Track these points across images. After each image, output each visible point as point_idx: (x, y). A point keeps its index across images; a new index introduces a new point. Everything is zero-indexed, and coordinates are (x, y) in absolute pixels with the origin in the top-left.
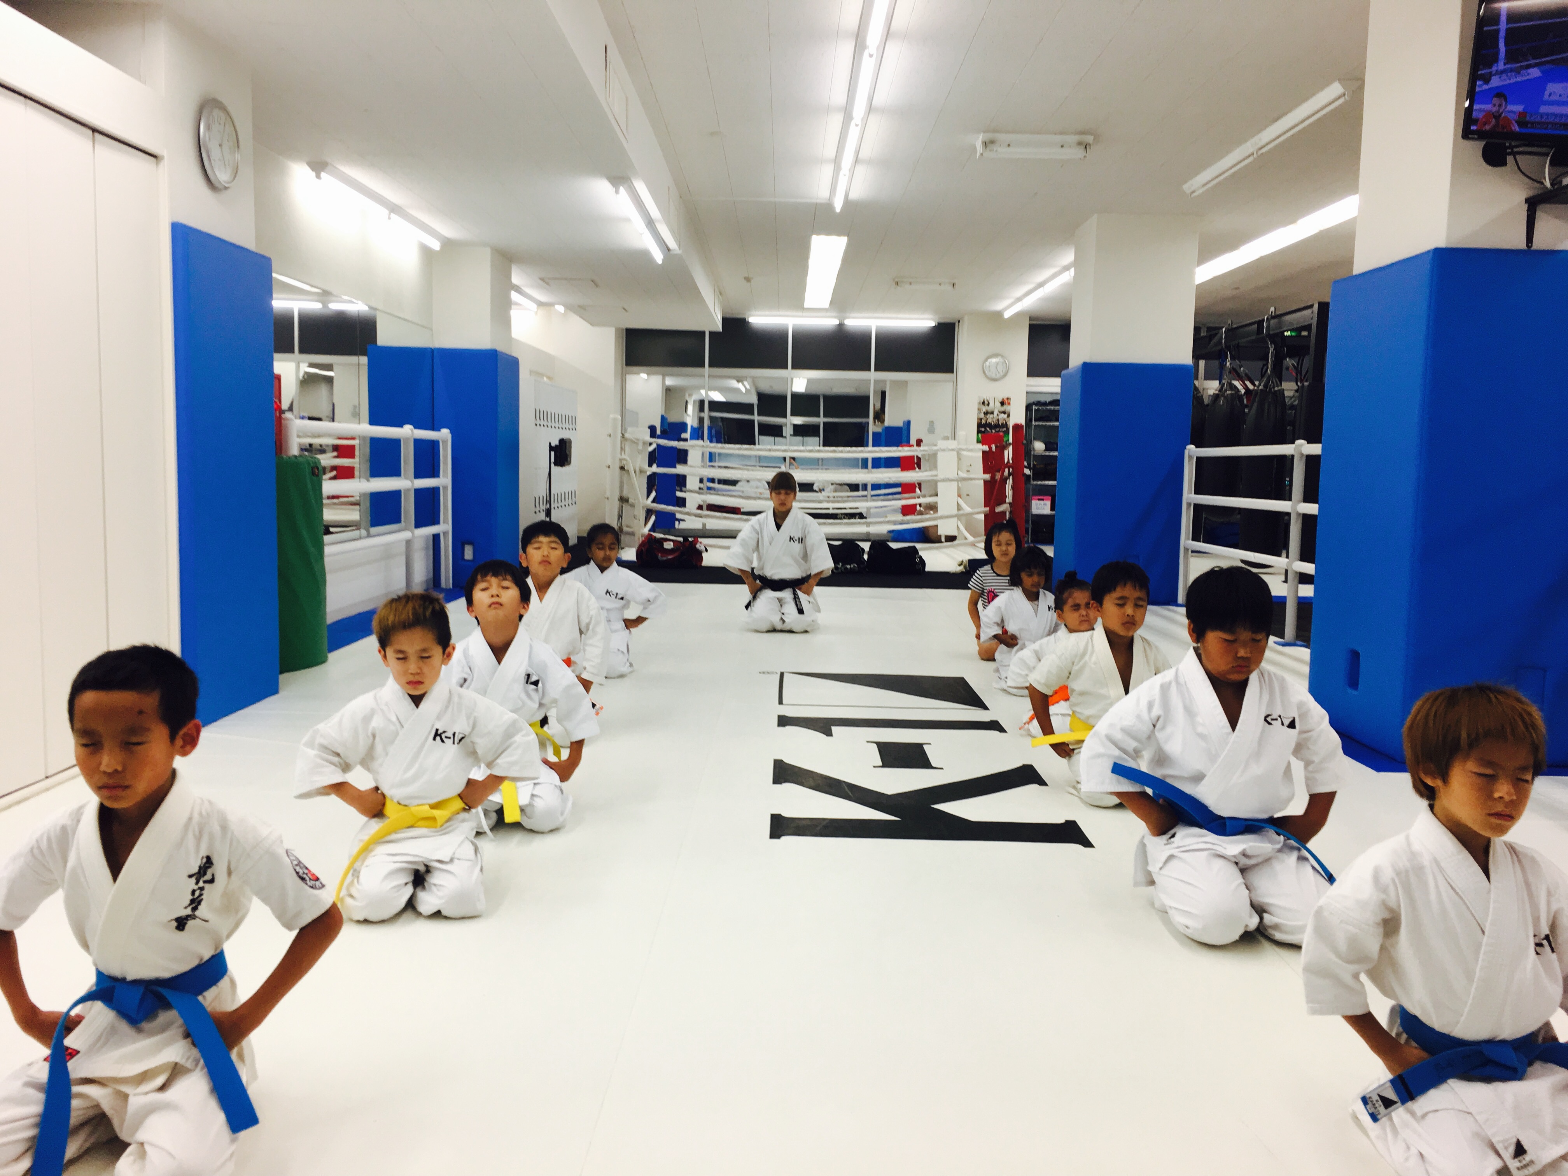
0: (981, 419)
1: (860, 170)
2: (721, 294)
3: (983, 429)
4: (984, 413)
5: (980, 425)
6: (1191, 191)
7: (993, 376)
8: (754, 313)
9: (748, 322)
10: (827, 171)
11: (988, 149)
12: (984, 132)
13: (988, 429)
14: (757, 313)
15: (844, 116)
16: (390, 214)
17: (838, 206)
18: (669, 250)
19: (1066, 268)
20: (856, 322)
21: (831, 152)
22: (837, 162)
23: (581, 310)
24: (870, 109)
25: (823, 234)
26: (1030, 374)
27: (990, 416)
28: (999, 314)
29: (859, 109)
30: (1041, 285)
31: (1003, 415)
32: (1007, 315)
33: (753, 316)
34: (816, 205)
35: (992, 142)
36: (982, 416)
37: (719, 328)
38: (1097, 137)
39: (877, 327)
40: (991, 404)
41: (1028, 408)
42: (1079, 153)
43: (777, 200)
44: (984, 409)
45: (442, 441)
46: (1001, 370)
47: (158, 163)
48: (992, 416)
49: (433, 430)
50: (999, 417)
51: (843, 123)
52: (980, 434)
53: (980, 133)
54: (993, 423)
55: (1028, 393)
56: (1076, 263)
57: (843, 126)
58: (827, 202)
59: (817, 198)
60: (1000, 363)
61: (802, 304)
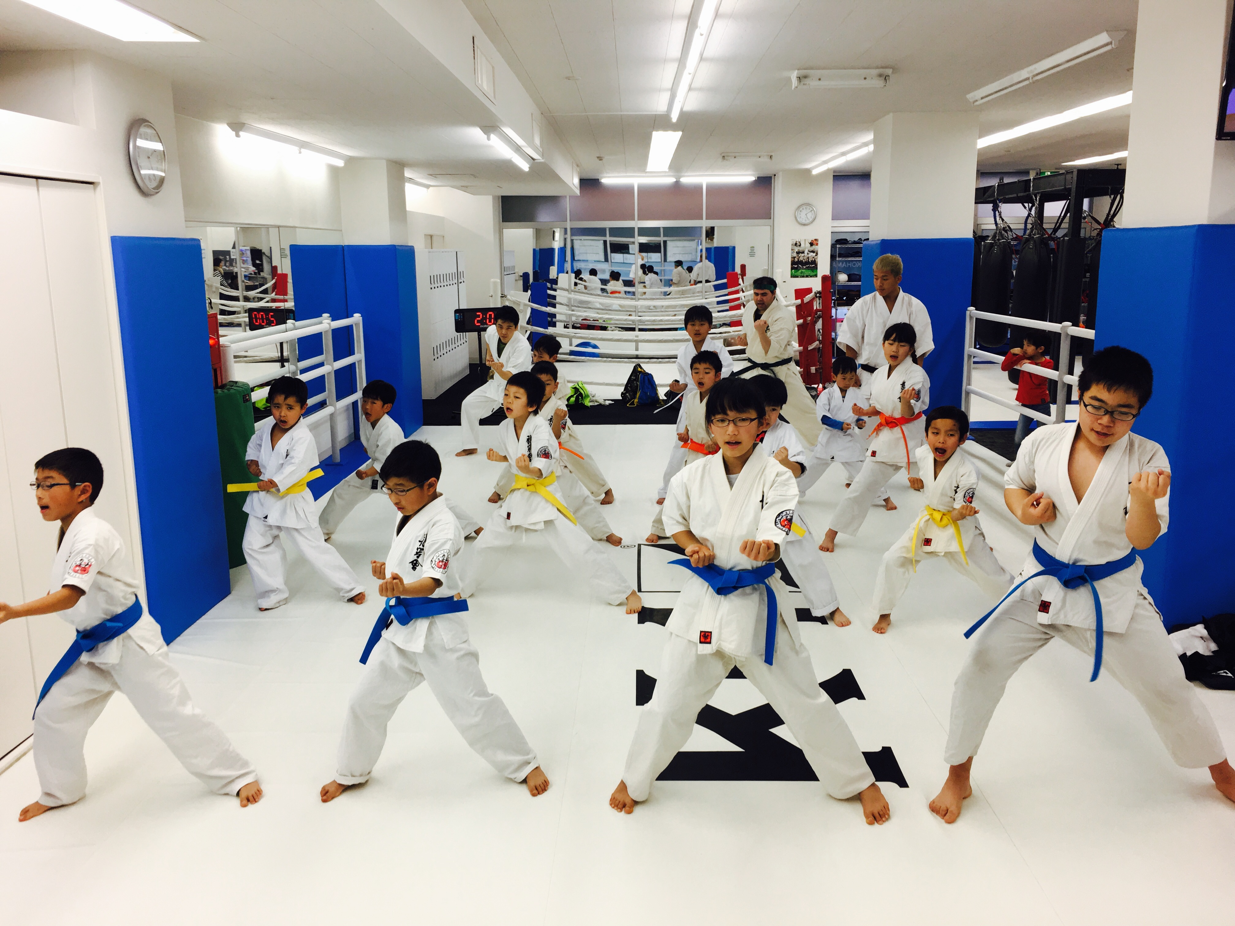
0: (794, 258)
1: (693, 95)
2: (578, 166)
3: (796, 266)
4: (797, 252)
5: (793, 263)
6: (973, 100)
7: (804, 222)
8: (605, 175)
9: (601, 182)
10: (665, 96)
11: (802, 83)
12: (798, 70)
13: (800, 266)
14: (608, 175)
15: (679, 65)
16: (300, 149)
18: (533, 159)
19: (866, 144)
20: (688, 179)
21: (668, 85)
22: (673, 90)
23: (464, 188)
24: (702, 59)
25: (660, 131)
26: (835, 218)
27: (801, 255)
28: (808, 171)
30: (843, 154)
31: (812, 254)
32: (815, 172)
33: (605, 177)
34: (656, 115)
35: (806, 77)
36: (795, 254)
37: (578, 192)
38: (895, 69)
39: (706, 183)
40: (802, 245)
41: (833, 246)
42: (880, 83)
43: (622, 113)
44: (796, 249)
45: (355, 324)
46: (810, 216)
47: (95, 189)
48: (803, 255)
49: (347, 317)
50: (809, 255)
51: (678, 68)
52: (793, 271)
53: (795, 69)
54: (804, 260)
55: (832, 232)
56: (875, 141)
57: (677, 70)
58: (666, 113)
59: (656, 111)
60: (810, 211)
61: (645, 169)
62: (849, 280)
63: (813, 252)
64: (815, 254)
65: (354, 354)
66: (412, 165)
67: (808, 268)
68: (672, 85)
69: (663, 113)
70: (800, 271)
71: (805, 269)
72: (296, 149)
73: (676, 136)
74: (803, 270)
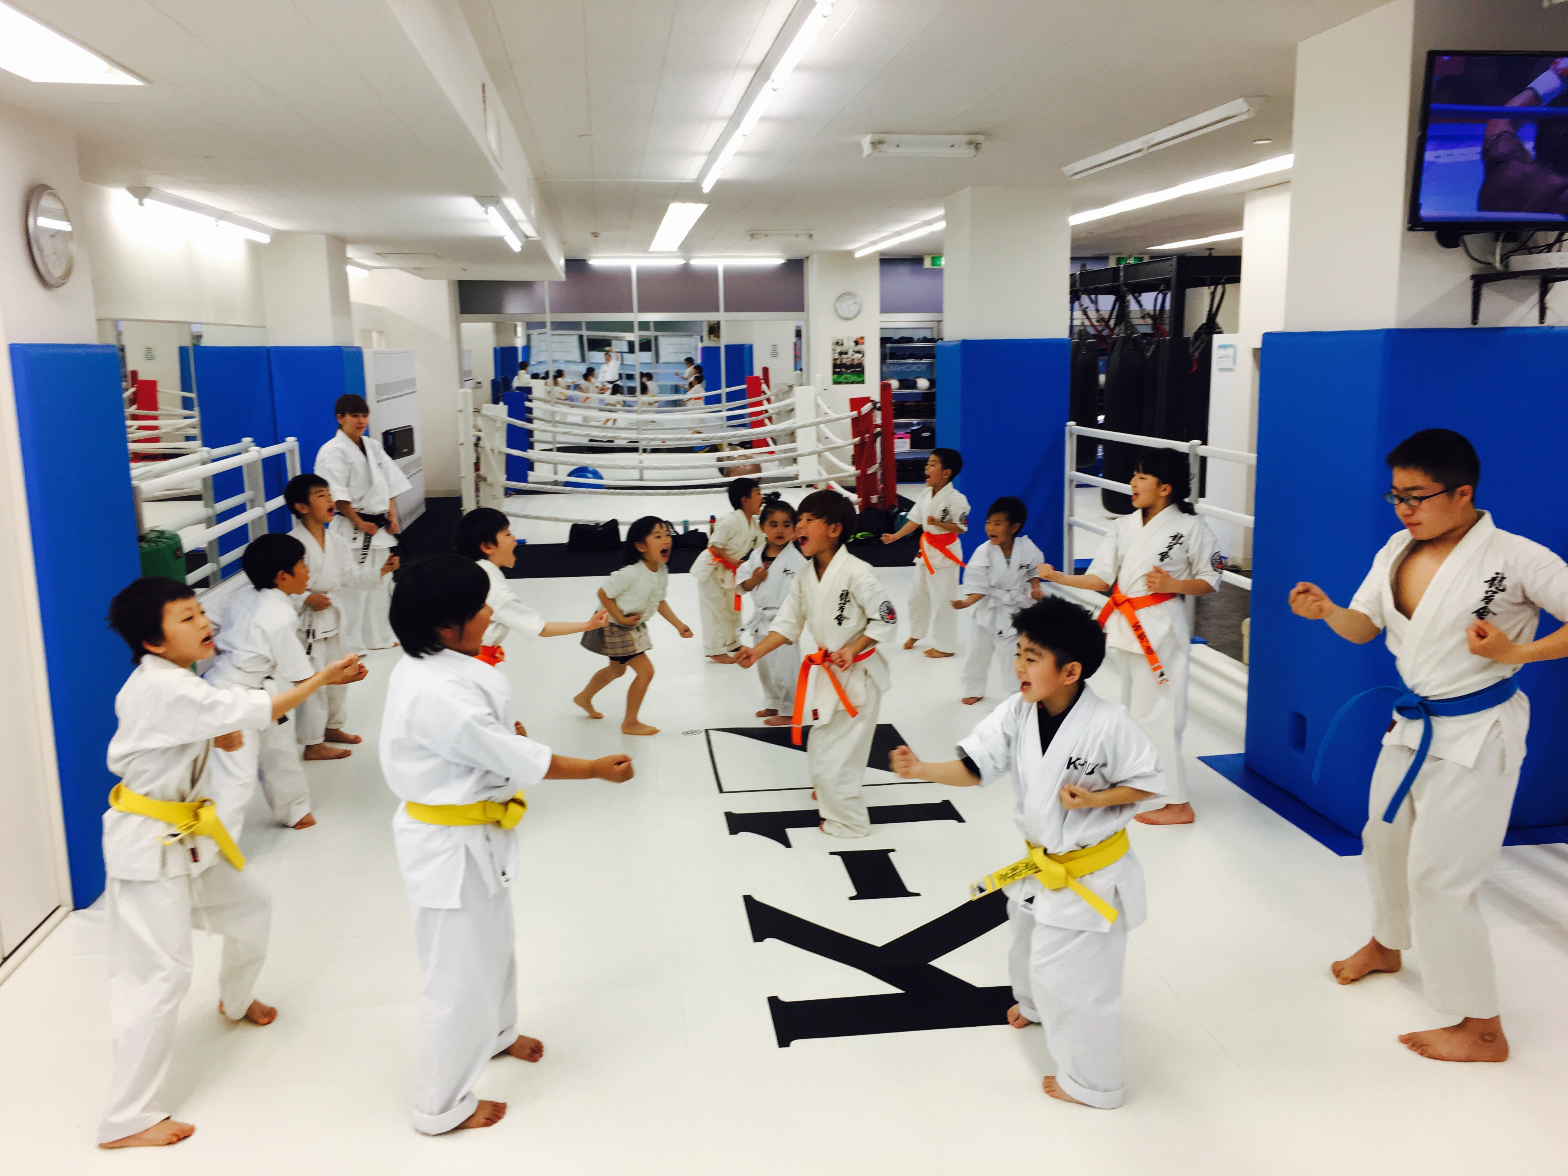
0: (835, 360)
2: (563, 243)
3: (839, 370)
4: (839, 353)
5: (835, 366)
6: (1070, 173)
7: (846, 315)
8: (596, 255)
9: (589, 264)
10: (697, 160)
11: (876, 149)
12: (872, 133)
13: (843, 370)
14: (600, 255)
15: (728, 125)
16: (218, 222)
18: (527, 237)
19: (929, 223)
20: (700, 262)
22: (713, 155)
23: (416, 271)
24: (763, 118)
25: (682, 202)
26: (883, 310)
27: (844, 356)
28: (850, 253)
30: (899, 234)
31: (857, 355)
32: (858, 255)
33: (595, 258)
34: (681, 184)
35: (881, 143)
36: (837, 356)
37: (563, 276)
38: (989, 137)
39: (724, 266)
40: (846, 344)
41: (883, 346)
42: (970, 150)
43: (638, 180)
44: (839, 349)
45: (290, 448)
46: (854, 309)
48: (846, 356)
49: (279, 442)
50: (854, 357)
51: (726, 127)
52: (836, 375)
53: (870, 133)
54: (848, 363)
55: (881, 329)
57: (725, 130)
58: (697, 182)
59: (683, 179)
60: (852, 303)
61: (648, 249)
62: (903, 388)
63: (858, 352)
64: (860, 356)
66: (357, 241)
67: (853, 373)
68: (712, 147)
69: (691, 182)
70: (844, 376)
71: (850, 373)
72: (211, 221)
73: (700, 208)
74: (848, 376)
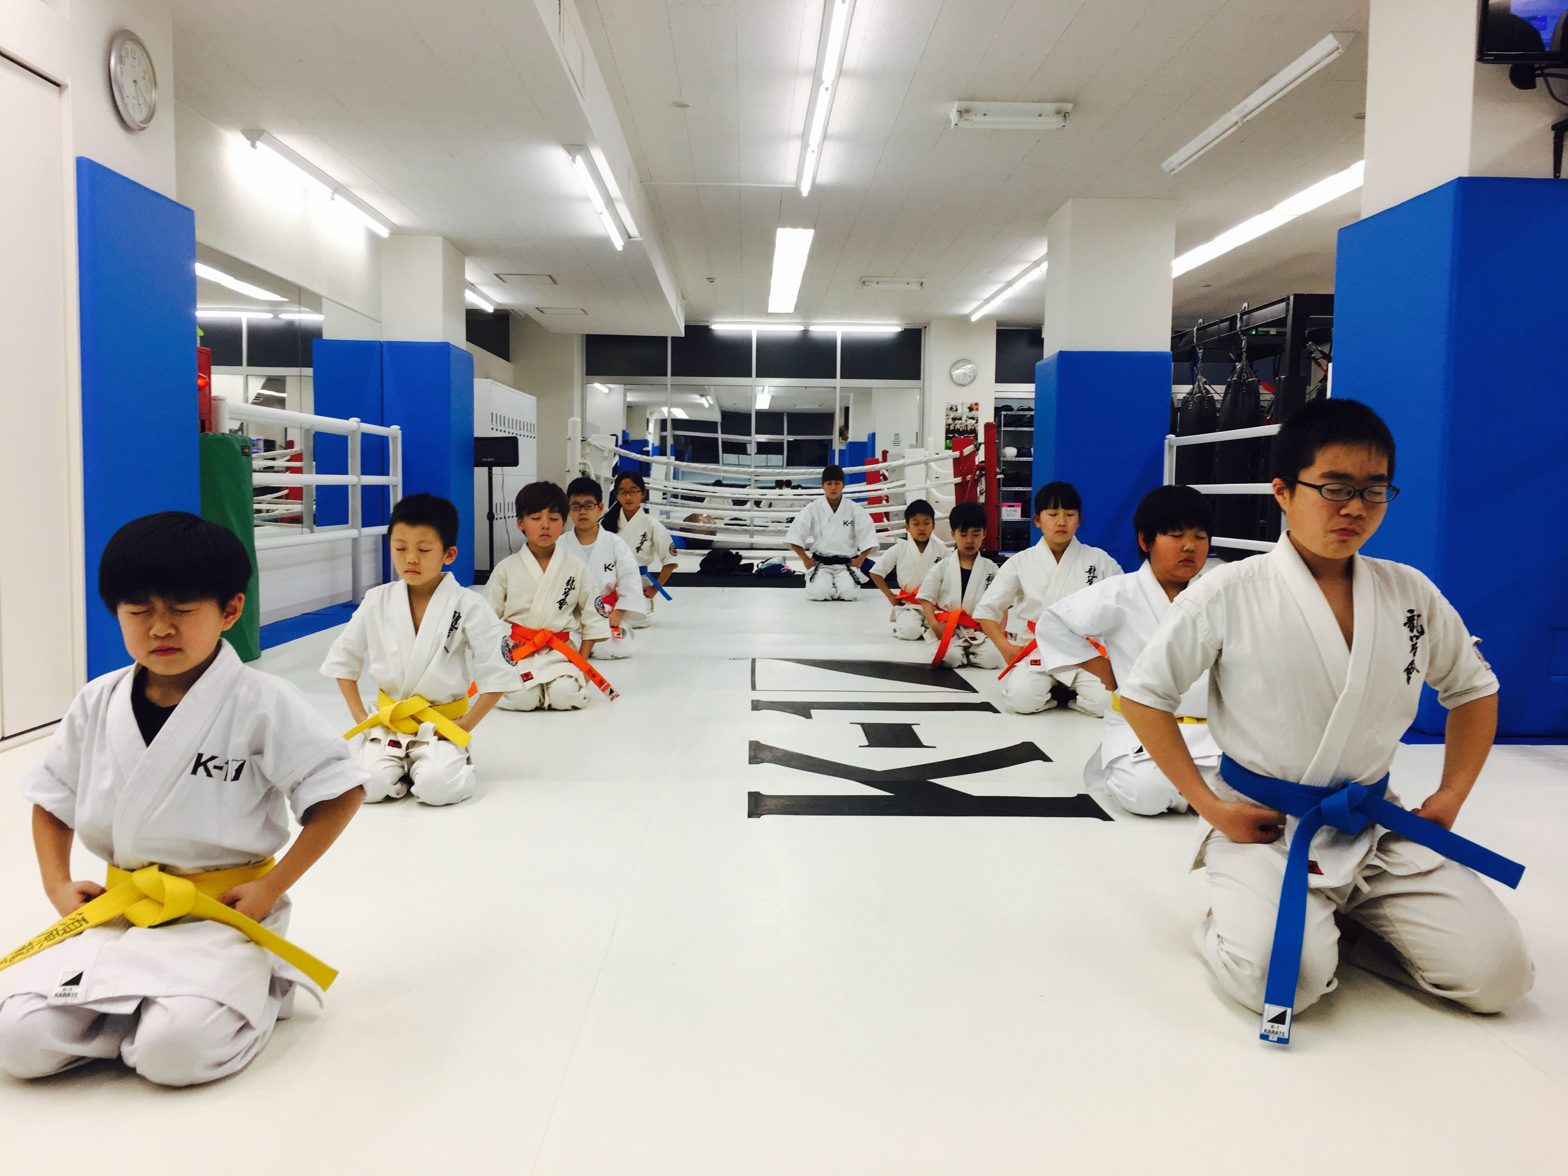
0: (950, 425)
1: (829, 147)
2: (683, 298)
3: (951, 435)
4: (952, 419)
5: (948, 431)
6: (1169, 169)
7: (961, 382)
8: (717, 319)
9: (711, 329)
10: (794, 148)
11: (963, 118)
12: (959, 101)
13: (957, 435)
14: (720, 319)
15: (813, 82)
16: (333, 194)
17: (805, 190)
18: (630, 238)
19: (1037, 264)
20: (819, 329)
21: (797, 127)
22: (804, 137)
24: (841, 72)
25: (788, 226)
26: (999, 379)
27: (957, 422)
28: (966, 318)
29: (829, 73)
30: (1010, 284)
31: (971, 421)
32: (974, 318)
33: (716, 322)
34: (782, 188)
35: (968, 111)
36: (950, 421)
37: (682, 333)
38: (1076, 105)
39: (843, 333)
40: (959, 411)
41: (997, 412)
42: (1058, 121)
43: (741, 184)
44: (952, 414)
45: (392, 438)
46: (969, 374)
47: (61, 93)
48: (960, 422)
49: (382, 425)
50: (968, 423)
51: (812, 89)
52: (948, 441)
53: (956, 102)
54: (961, 429)
55: (996, 398)
56: (1049, 256)
57: (811, 93)
58: (794, 186)
59: (784, 182)
60: (969, 369)
61: (767, 309)
62: (1018, 456)
63: (973, 418)
64: (975, 421)
65: (388, 474)
69: (792, 182)
72: (328, 191)
73: (806, 237)
